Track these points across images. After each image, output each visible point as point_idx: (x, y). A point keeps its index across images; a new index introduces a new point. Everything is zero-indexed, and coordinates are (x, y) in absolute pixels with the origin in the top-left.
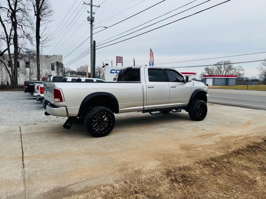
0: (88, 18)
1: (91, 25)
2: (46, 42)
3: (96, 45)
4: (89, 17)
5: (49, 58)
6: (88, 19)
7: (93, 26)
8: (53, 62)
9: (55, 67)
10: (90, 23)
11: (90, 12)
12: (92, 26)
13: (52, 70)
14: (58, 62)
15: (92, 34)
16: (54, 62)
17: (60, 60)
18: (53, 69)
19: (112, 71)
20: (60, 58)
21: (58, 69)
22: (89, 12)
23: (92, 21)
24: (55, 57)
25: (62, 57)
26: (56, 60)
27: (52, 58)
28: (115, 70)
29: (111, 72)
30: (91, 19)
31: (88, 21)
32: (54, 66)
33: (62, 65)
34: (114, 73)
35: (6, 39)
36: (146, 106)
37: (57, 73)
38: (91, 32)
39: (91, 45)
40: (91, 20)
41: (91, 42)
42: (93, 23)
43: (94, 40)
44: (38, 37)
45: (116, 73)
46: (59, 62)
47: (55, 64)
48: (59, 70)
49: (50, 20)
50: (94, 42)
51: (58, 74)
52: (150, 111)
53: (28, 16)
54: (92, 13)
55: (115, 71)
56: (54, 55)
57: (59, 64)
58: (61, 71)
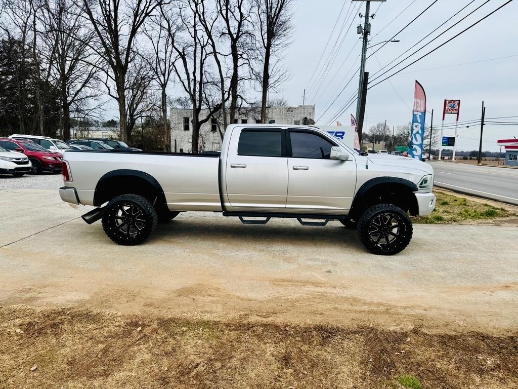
0: (358, 28)
1: (364, 41)
2: (278, 84)
3: (369, 80)
4: (360, 25)
5: (292, 111)
6: (360, 30)
7: (368, 43)
8: (298, 119)
10: (363, 37)
11: (364, 15)
12: (366, 42)
14: (306, 117)
15: (365, 59)
16: (300, 118)
17: (310, 114)
20: (311, 110)
22: (362, 16)
23: (367, 32)
24: (302, 110)
25: (313, 109)
26: (303, 115)
27: (297, 111)
31: (358, 33)
33: (313, 124)
35: (220, 85)
36: (227, 202)
38: (362, 55)
39: (361, 82)
40: (365, 31)
41: (360, 76)
42: (369, 38)
43: (366, 71)
44: (266, 76)
46: (308, 118)
47: (301, 121)
49: (286, 42)
50: (366, 74)
52: (240, 213)
53: (257, 42)
54: (368, 16)
56: (301, 106)
57: (308, 122)
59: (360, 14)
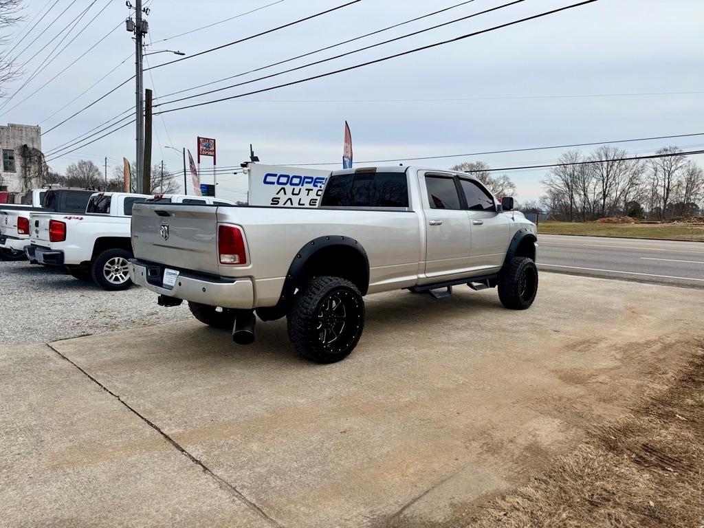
0: (126, 22)
1: (137, 44)
3: (154, 103)
4: (131, 19)
6: (130, 24)
7: (143, 48)
8: (11, 147)
9: (18, 163)
10: (135, 37)
11: (134, 5)
12: (141, 46)
13: (6, 169)
14: (25, 145)
15: (142, 71)
16: (13, 144)
17: (32, 140)
18: (9, 167)
19: (269, 179)
20: (34, 135)
21: (25, 167)
22: (131, 6)
23: (142, 32)
24: (17, 132)
25: (38, 132)
26: (19, 142)
27: (6, 133)
28: (275, 175)
29: (265, 182)
30: (138, 28)
31: (128, 30)
32: (12, 158)
33: (40, 158)
34: (273, 183)
37: (23, 180)
38: (137, 63)
39: (139, 102)
41: (137, 93)
42: (145, 40)
45: (279, 183)
46: (30, 146)
47: (16, 152)
48: (29, 170)
50: (149, 92)
51: (26, 181)
54: (140, 9)
55: (274, 179)
56: (13, 126)
57: (30, 153)
58: (37, 174)
59: (127, 2)
